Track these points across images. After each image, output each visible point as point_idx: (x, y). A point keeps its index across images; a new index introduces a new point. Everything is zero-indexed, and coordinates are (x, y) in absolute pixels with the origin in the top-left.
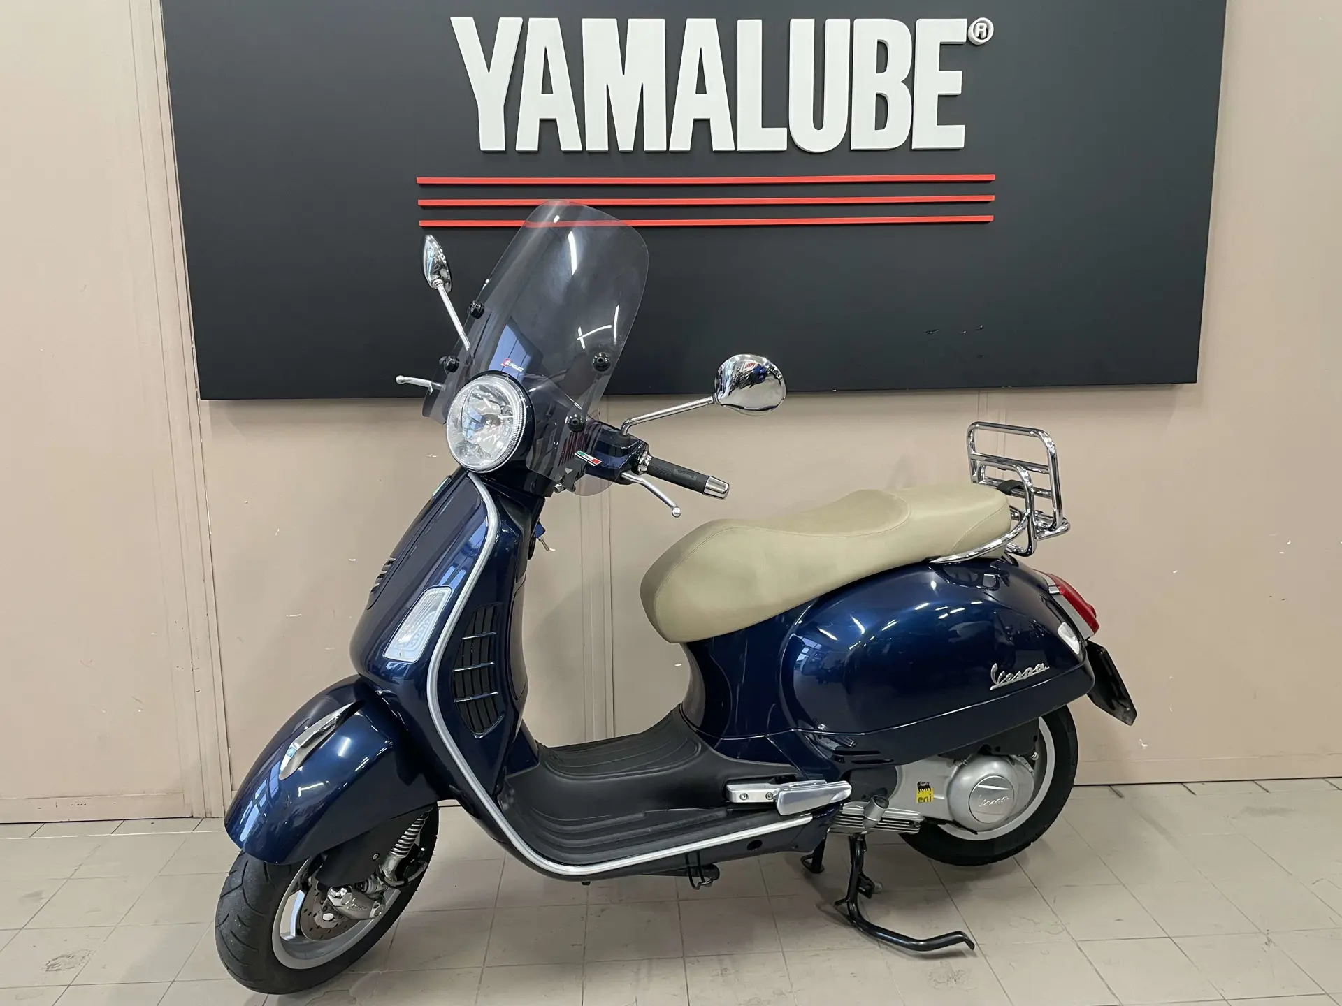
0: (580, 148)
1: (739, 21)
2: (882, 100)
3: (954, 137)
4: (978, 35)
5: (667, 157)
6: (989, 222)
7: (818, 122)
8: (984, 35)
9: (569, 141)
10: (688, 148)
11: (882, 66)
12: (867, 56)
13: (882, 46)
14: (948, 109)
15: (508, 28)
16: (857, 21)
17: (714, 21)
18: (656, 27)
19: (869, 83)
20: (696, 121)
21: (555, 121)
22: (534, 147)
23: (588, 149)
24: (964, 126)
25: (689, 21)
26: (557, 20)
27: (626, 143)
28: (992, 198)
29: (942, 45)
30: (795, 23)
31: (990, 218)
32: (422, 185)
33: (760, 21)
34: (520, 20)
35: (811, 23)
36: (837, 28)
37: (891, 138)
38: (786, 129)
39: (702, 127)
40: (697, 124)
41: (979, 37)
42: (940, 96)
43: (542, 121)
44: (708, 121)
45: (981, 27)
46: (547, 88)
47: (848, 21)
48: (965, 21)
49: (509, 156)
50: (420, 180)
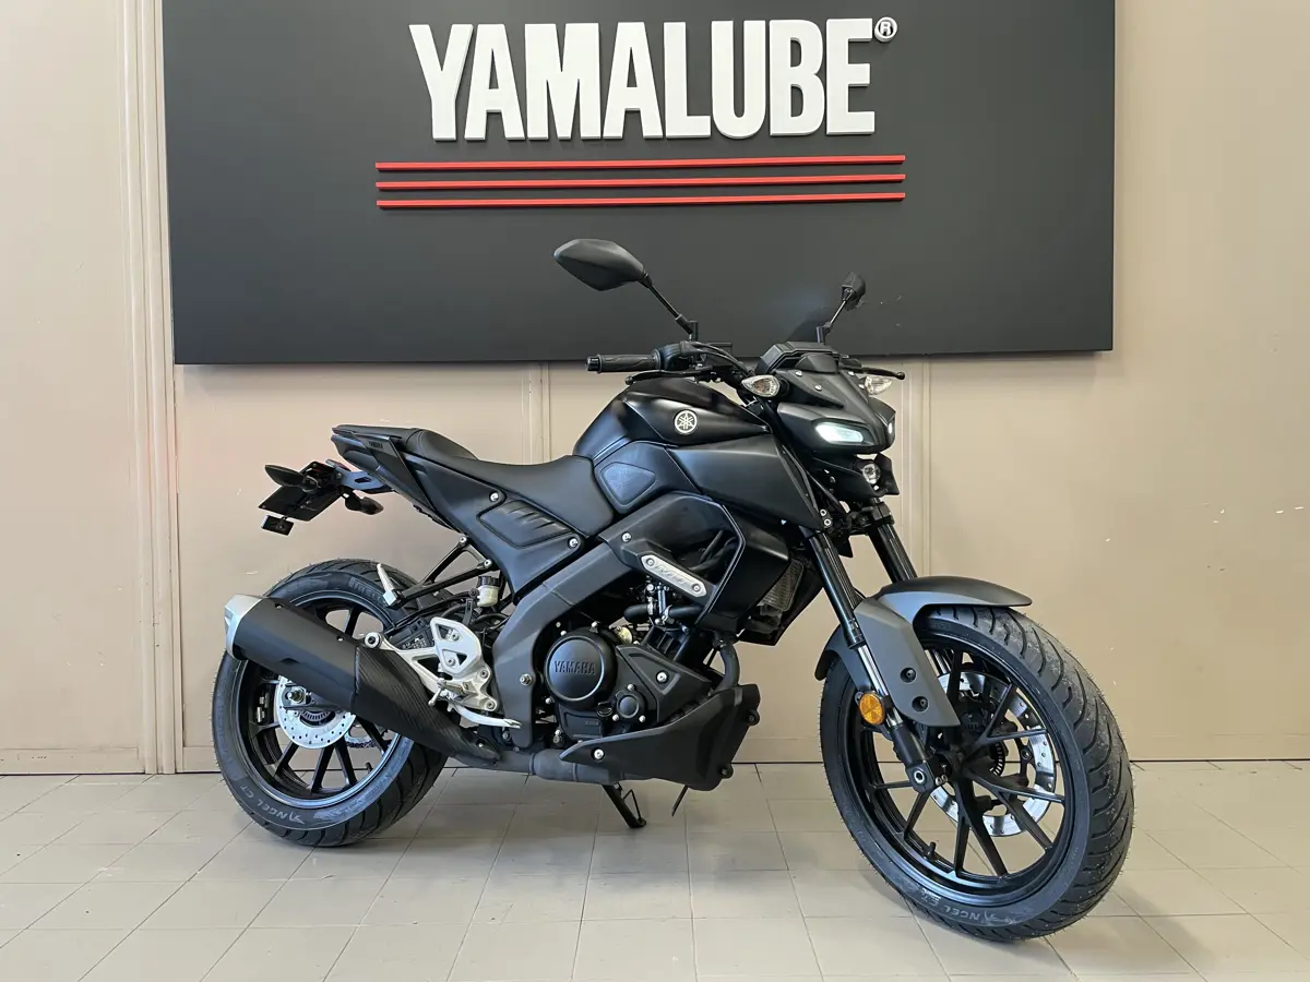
0: (522, 135)
1: (665, 24)
2: (797, 92)
3: (865, 122)
4: (882, 31)
5: (601, 141)
6: (901, 200)
7: (739, 110)
8: (889, 32)
9: (513, 129)
10: (619, 134)
11: (796, 59)
12: (781, 53)
13: (795, 45)
14: (858, 97)
15: (460, 34)
16: (772, 23)
17: (642, 25)
18: (592, 30)
19: (785, 75)
20: (628, 113)
21: (499, 114)
22: (481, 134)
23: (530, 135)
24: (873, 113)
25: (620, 24)
26: (502, 27)
27: (564, 131)
28: (902, 176)
29: (851, 43)
30: (714, 24)
31: (902, 195)
32: (382, 171)
33: (683, 25)
34: (469, 28)
35: (729, 25)
36: (754, 29)
37: (806, 124)
38: (708, 118)
39: (633, 117)
40: (628, 115)
41: (885, 34)
42: (851, 88)
43: (490, 114)
44: (637, 113)
45: (886, 25)
46: (493, 84)
47: (763, 22)
48: (870, 20)
49: (458, 143)
50: (378, 165)
